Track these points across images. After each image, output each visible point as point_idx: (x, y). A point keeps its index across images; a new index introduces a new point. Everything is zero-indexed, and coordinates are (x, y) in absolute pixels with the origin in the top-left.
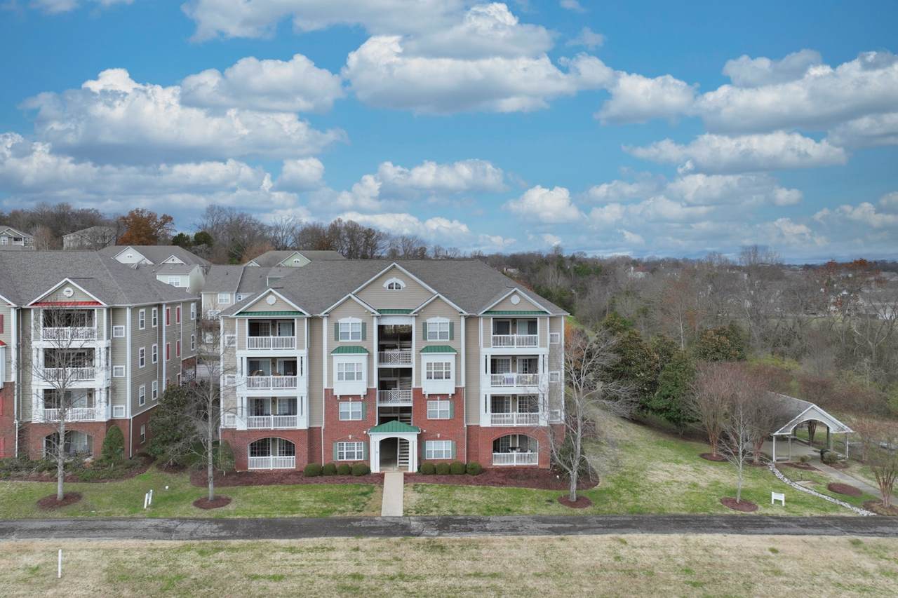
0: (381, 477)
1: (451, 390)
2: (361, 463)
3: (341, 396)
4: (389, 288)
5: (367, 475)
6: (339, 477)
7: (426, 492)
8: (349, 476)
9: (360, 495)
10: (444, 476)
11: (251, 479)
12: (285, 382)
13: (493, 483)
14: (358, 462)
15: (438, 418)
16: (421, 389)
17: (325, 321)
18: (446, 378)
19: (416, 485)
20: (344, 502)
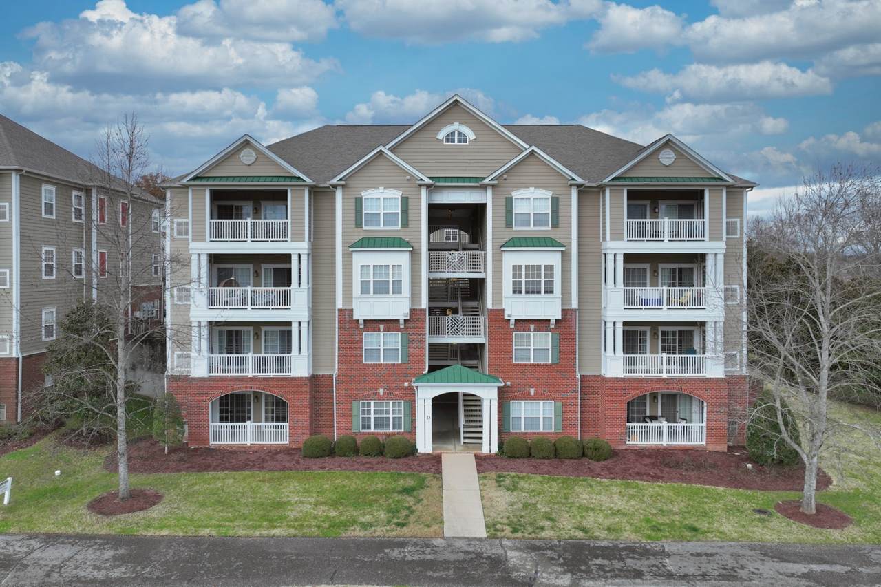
0: (436, 460)
1: (554, 314)
2: (400, 436)
3: (365, 321)
4: (448, 140)
5: (411, 458)
6: (363, 459)
7: (522, 490)
8: (380, 459)
9: (400, 492)
10: (547, 462)
11: (209, 460)
12: (272, 297)
13: (640, 475)
14: (394, 434)
15: (532, 362)
16: (503, 311)
17: (339, 195)
18: (546, 292)
19: (500, 477)
20: (371, 505)
